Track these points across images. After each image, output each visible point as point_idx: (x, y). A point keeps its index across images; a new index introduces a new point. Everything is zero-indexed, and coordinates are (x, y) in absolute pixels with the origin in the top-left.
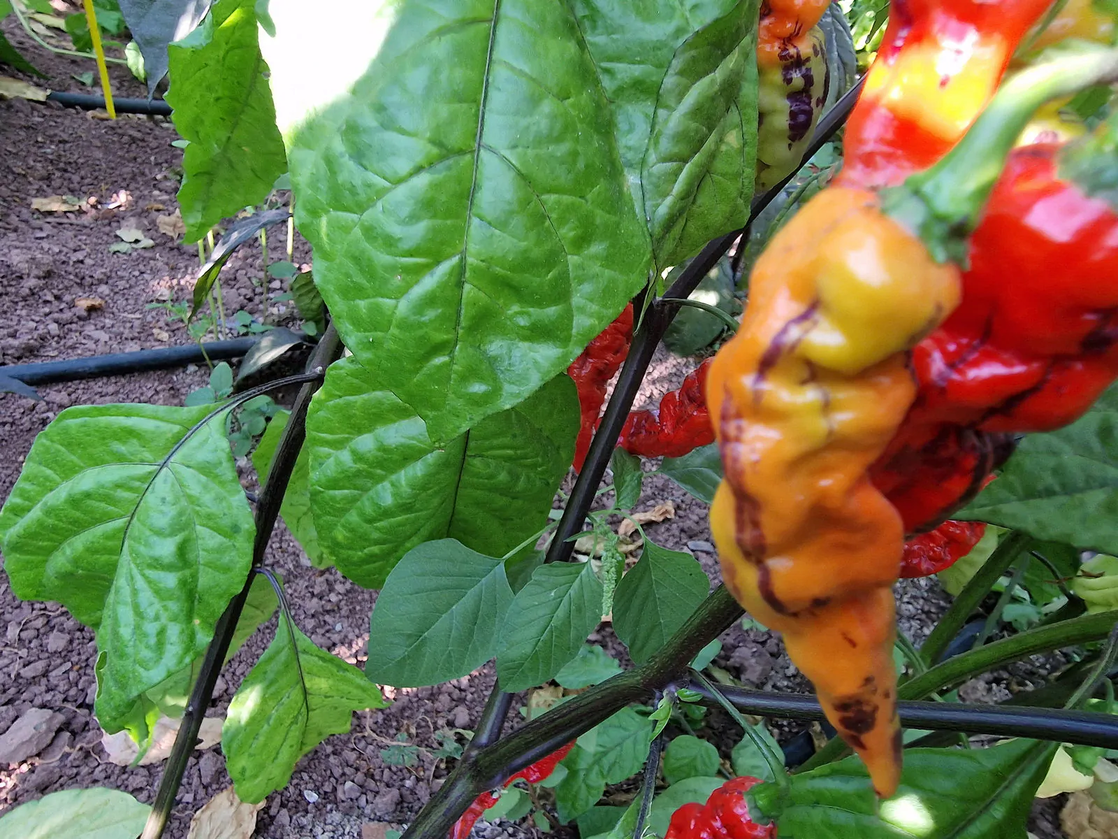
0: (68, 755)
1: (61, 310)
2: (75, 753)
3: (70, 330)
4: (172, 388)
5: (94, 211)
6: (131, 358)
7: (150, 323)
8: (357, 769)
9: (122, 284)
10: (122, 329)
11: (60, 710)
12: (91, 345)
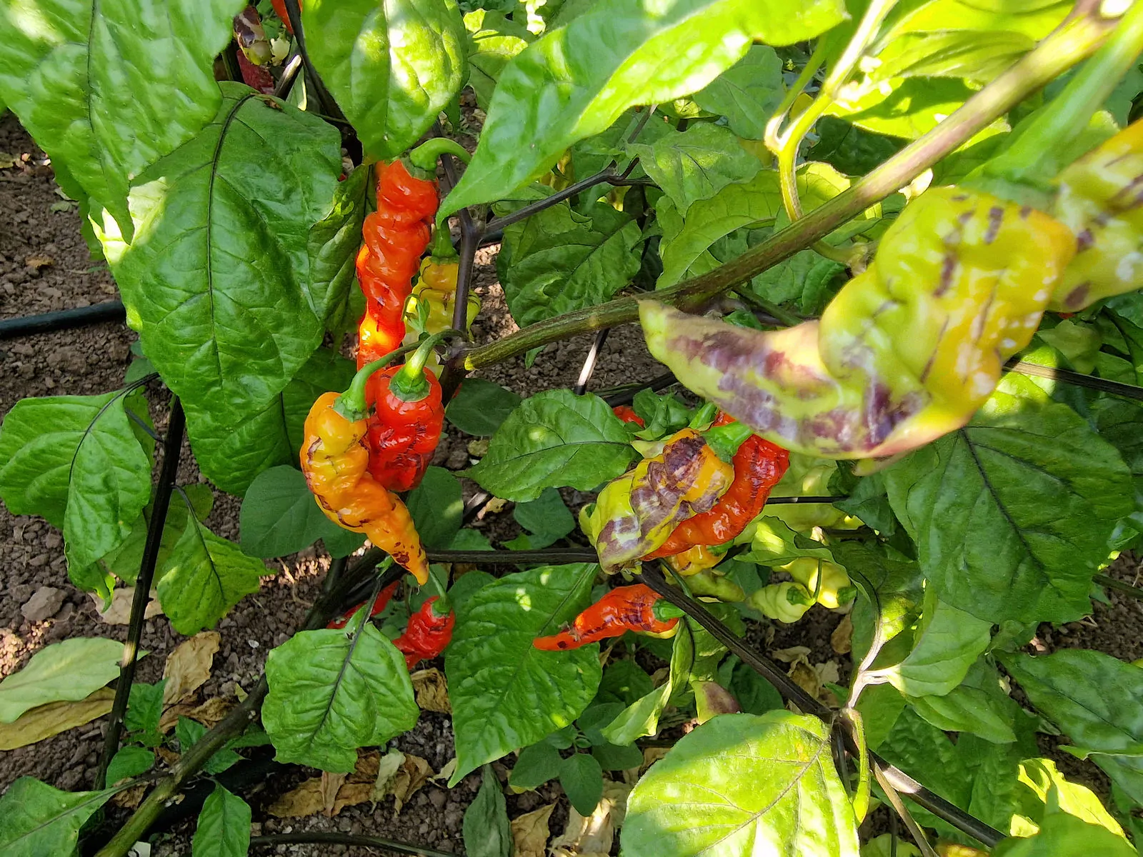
0: (74, 617)
1: (14, 269)
2: (78, 617)
3: (25, 288)
4: (121, 336)
5: (28, 168)
6: (83, 312)
7: (97, 277)
8: (288, 625)
9: (67, 242)
10: (72, 285)
11: (63, 588)
12: (46, 301)
